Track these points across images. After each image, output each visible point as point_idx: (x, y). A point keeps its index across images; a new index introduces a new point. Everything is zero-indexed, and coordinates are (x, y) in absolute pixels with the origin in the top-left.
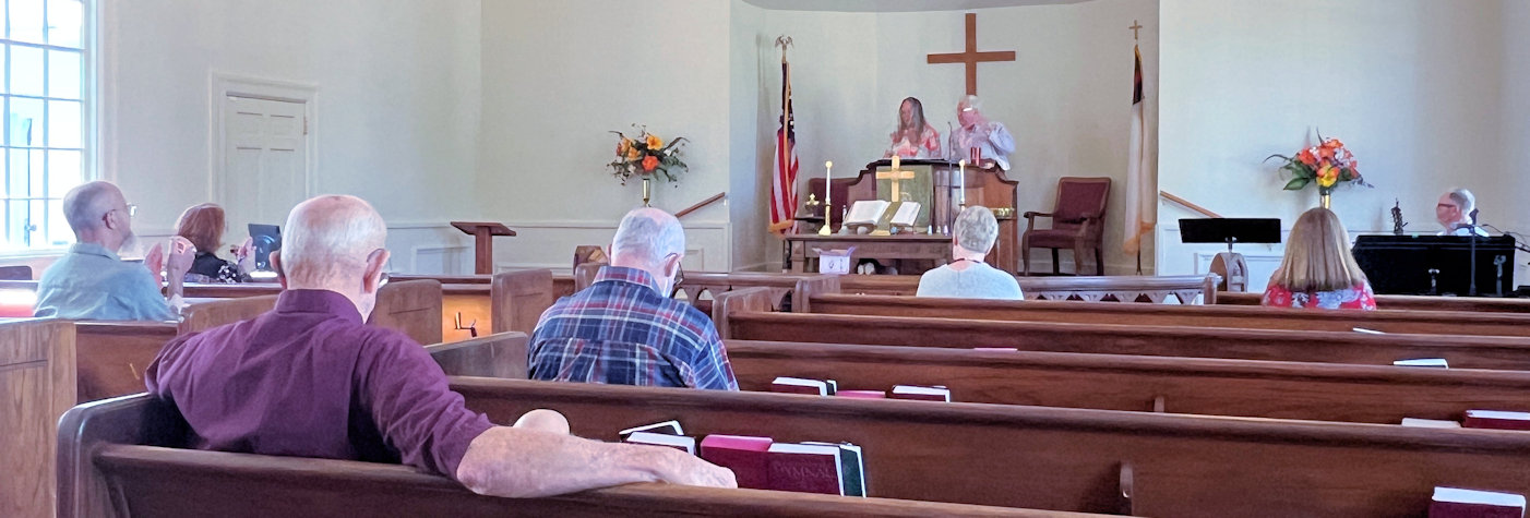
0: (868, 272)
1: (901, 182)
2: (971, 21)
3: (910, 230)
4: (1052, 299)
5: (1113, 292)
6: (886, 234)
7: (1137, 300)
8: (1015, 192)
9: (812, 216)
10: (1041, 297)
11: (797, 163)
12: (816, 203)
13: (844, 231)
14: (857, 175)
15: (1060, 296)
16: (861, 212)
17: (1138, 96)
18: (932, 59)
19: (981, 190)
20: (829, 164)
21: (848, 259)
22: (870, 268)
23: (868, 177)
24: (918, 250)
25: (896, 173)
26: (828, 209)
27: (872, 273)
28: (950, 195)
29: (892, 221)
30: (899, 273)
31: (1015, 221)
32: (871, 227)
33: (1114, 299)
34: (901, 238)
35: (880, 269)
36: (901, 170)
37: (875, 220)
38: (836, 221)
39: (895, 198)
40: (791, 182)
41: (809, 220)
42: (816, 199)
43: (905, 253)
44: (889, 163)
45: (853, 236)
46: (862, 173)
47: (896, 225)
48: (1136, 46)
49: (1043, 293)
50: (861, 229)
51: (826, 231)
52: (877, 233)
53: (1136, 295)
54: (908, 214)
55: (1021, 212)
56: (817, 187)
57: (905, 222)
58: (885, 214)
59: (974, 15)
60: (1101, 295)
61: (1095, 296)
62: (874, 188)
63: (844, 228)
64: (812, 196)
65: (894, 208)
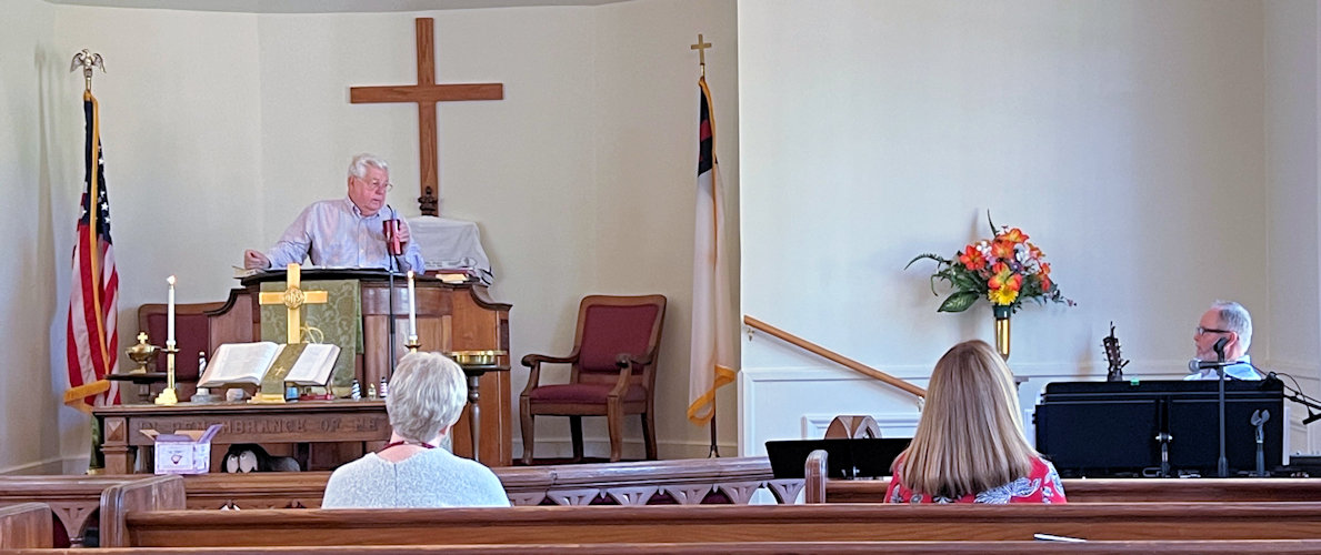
0: (246, 468)
1: (303, 308)
2: (425, 30)
3: (322, 391)
4: (566, 503)
5: (668, 487)
6: (279, 399)
7: (707, 500)
8: (505, 322)
9: (143, 371)
10: (548, 501)
11: (114, 276)
12: (150, 349)
13: (201, 398)
14: (226, 299)
15: (580, 497)
16: (230, 363)
17: (706, 162)
18: (359, 95)
19: (447, 319)
20: (171, 280)
21: (208, 446)
22: (248, 461)
23: (244, 302)
24: (337, 426)
25: (294, 293)
26: (171, 358)
27: (253, 470)
28: (392, 331)
29: (286, 379)
30: (304, 468)
31: (506, 371)
32: (251, 388)
33: (669, 499)
34: (303, 405)
35: (267, 462)
36: (303, 289)
37: (258, 375)
38: (188, 378)
39: (294, 336)
40: (105, 312)
41: (138, 379)
42: (150, 341)
43: (312, 432)
44: (281, 276)
45: (217, 406)
46: (234, 294)
47: (295, 384)
48: (703, 78)
49: (550, 493)
50: (232, 394)
51: (167, 398)
52: (259, 399)
53: (705, 490)
54: (316, 365)
55: (516, 355)
56: (152, 319)
57: (309, 378)
58: (276, 364)
59: (432, 19)
60: (648, 492)
61: (639, 494)
62: (257, 321)
63: (201, 391)
64: (143, 337)
65: (292, 354)
